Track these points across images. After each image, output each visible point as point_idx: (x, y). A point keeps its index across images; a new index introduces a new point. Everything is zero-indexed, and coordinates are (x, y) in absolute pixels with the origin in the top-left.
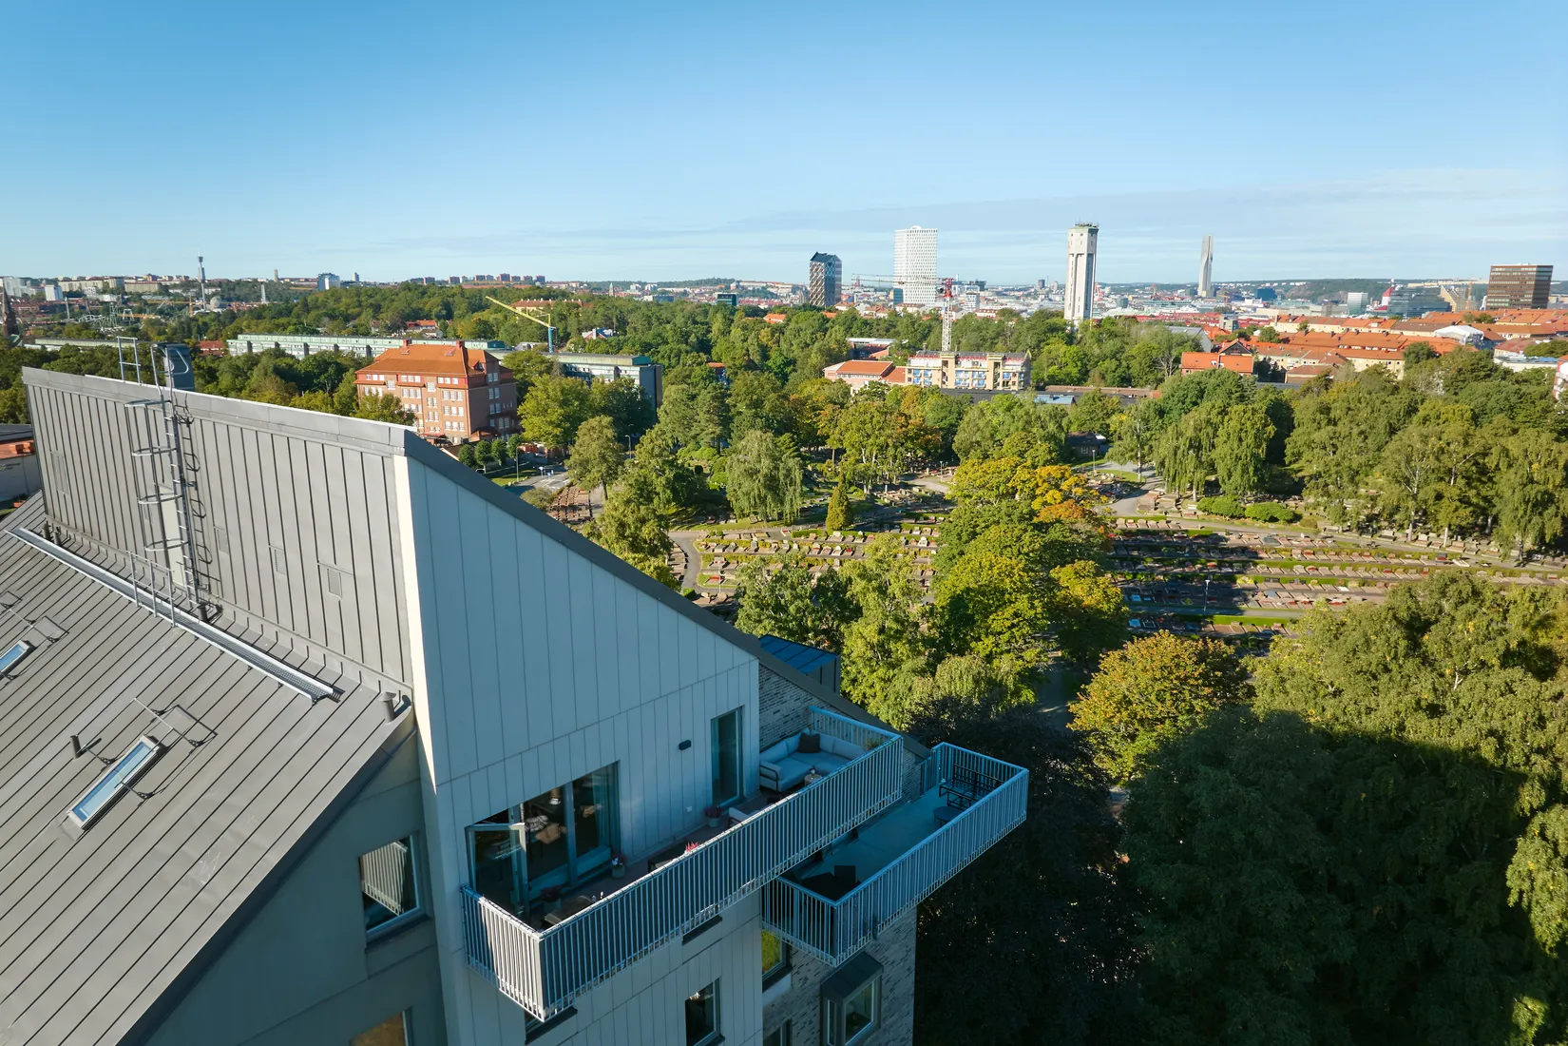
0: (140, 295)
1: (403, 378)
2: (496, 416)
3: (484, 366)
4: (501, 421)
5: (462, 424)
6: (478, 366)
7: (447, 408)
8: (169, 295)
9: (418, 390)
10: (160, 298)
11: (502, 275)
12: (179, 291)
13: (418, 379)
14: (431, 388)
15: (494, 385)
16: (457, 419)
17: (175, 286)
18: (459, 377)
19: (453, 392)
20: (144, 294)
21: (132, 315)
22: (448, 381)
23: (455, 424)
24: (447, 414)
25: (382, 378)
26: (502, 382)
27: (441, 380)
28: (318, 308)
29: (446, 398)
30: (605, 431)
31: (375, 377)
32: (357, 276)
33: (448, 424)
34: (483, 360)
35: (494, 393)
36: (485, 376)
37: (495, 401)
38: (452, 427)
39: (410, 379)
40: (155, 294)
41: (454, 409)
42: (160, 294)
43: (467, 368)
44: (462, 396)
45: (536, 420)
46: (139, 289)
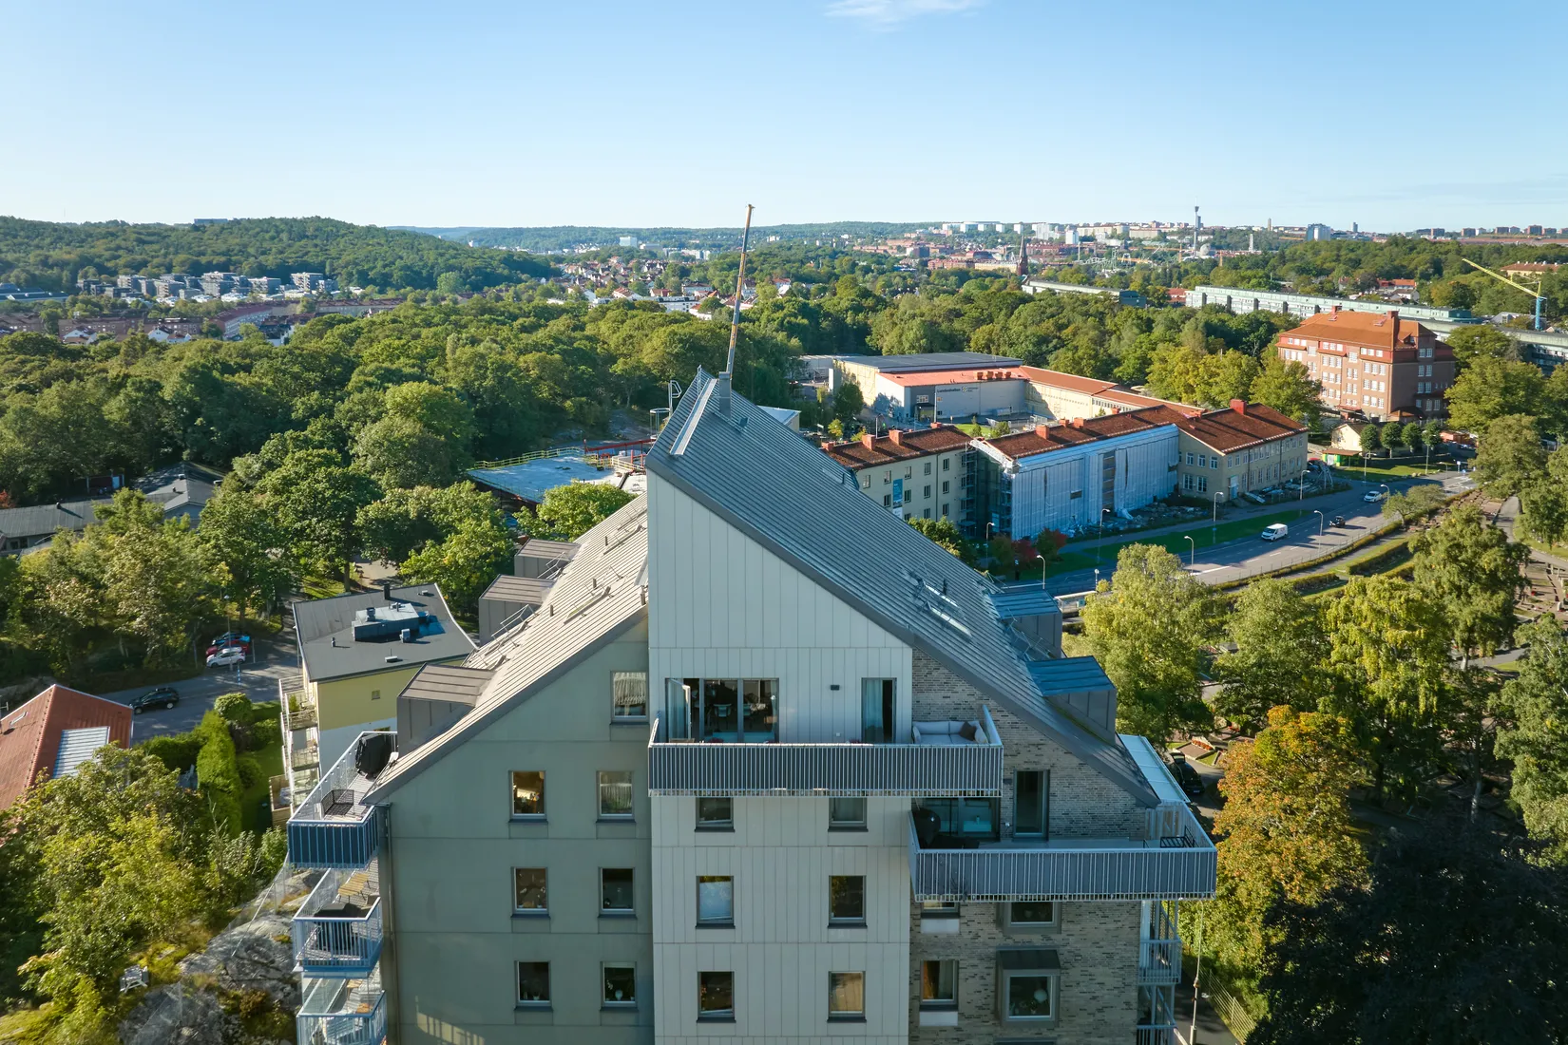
0: (1141, 241)
1: (1325, 345)
2: (1424, 396)
3: (1416, 340)
4: (1429, 403)
5: (1381, 401)
6: (1408, 340)
7: (1367, 382)
8: (1166, 241)
9: (1339, 359)
10: (1157, 243)
11: (1531, 228)
12: (1175, 238)
13: (1340, 348)
14: (1353, 358)
15: (1426, 362)
16: (1377, 395)
17: (1172, 233)
18: (1384, 350)
19: (1375, 365)
20: (1144, 239)
21: (1130, 259)
22: (1372, 352)
23: (1374, 400)
24: (1367, 388)
25: (1304, 343)
26: (1436, 359)
27: (1364, 351)
28: (1294, 260)
29: (1367, 371)
30: (1525, 432)
31: (1297, 342)
32: (1356, 226)
33: (1367, 398)
34: (1416, 333)
35: (1425, 371)
36: (1416, 352)
37: (1425, 380)
38: (1370, 402)
39: (1332, 347)
40: (1154, 240)
41: (1375, 384)
42: (1159, 240)
43: (1396, 341)
44: (1385, 371)
45: (1465, 406)
46: (1141, 235)
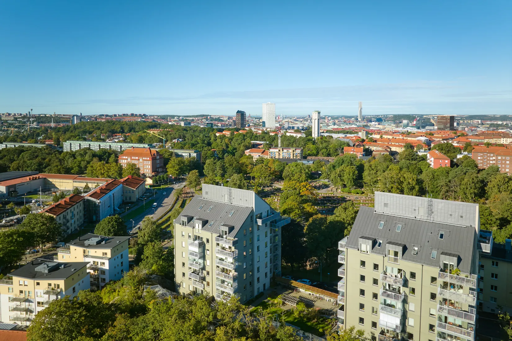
0: (7, 121)
1: (133, 158)
2: (158, 168)
3: (156, 154)
4: (160, 169)
5: (149, 170)
6: (154, 154)
7: (145, 166)
8: (17, 121)
9: (137, 161)
10: (15, 122)
12: (20, 119)
13: (137, 158)
14: (141, 160)
15: (158, 159)
16: (148, 169)
18: (149, 158)
19: (147, 162)
22: (146, 158)
23: (147, 170)
24: (145, 167)
25: (126, 157)
26: (160, 158)
27: (144, 158)
29: (145, 163)
30: (196, 174)
31: (124, 157)
33: (145, 170)
34: (156, 153)
35: (158, 161)
36: (156, 157)
37: (158, 164)
38: (146, 171)
39: (135, 158)
40: (12, 120)
41: (147, 166)
43: (151, 155)
44: (150, 163)
45: (171, 169)
46: (6, 118)
